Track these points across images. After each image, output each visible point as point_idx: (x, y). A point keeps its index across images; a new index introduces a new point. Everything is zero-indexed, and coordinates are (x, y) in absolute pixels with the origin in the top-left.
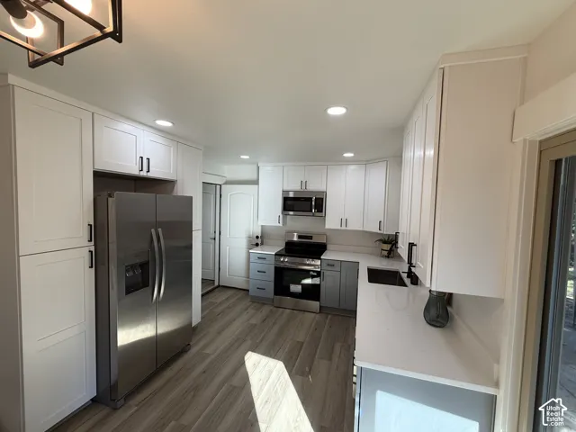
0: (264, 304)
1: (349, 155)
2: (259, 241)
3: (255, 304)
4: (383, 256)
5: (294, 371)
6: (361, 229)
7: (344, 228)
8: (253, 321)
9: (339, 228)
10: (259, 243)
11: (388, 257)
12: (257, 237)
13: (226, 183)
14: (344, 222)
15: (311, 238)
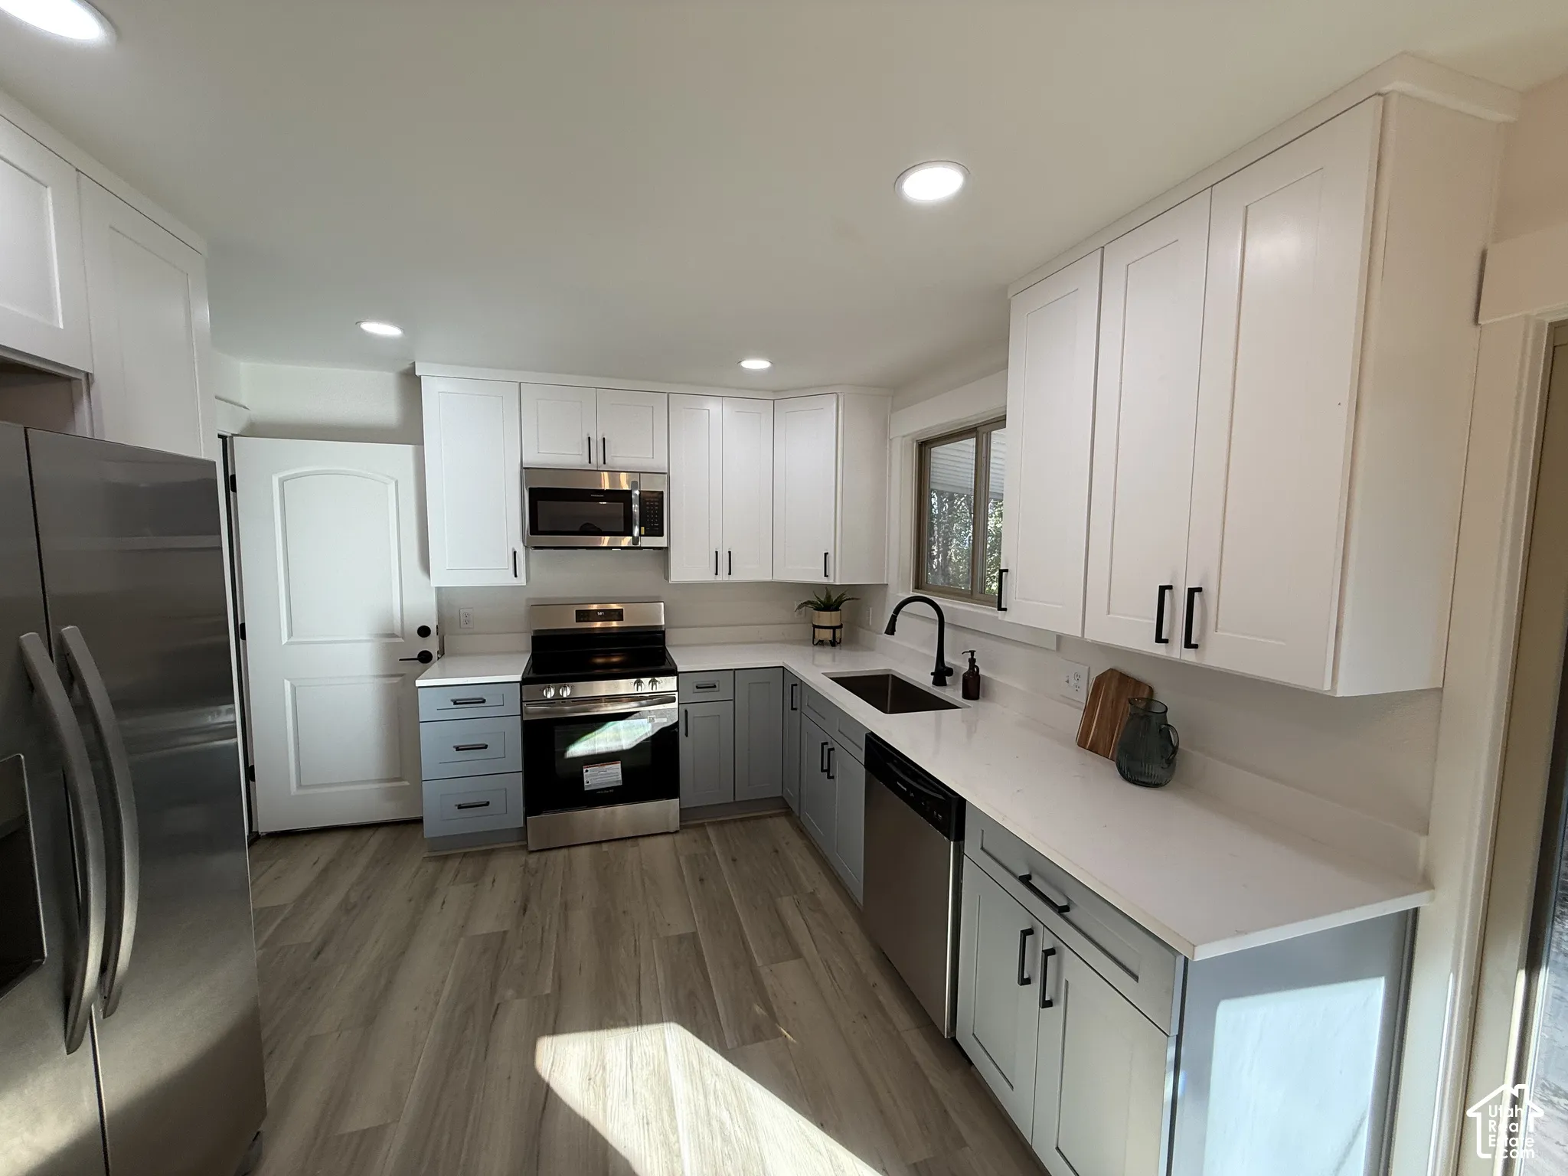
0: (489, 853)
1: (756, 364)
2: (431, 645)
3: (453, 864)
4: (821, 643)
5: (728, 1035)
6: (769, 579)
7: (723, 577)
8: (486, 924)
9: (710, 577)
10: (434, 651)
11: (833, 643)
12: (424, 631)
13: (255, 430)
14: (723, 560)
15: (618, 615)
